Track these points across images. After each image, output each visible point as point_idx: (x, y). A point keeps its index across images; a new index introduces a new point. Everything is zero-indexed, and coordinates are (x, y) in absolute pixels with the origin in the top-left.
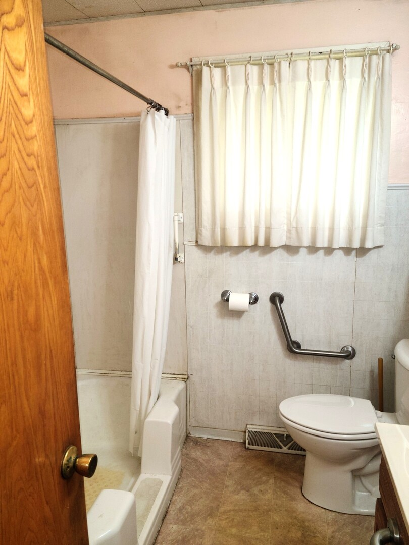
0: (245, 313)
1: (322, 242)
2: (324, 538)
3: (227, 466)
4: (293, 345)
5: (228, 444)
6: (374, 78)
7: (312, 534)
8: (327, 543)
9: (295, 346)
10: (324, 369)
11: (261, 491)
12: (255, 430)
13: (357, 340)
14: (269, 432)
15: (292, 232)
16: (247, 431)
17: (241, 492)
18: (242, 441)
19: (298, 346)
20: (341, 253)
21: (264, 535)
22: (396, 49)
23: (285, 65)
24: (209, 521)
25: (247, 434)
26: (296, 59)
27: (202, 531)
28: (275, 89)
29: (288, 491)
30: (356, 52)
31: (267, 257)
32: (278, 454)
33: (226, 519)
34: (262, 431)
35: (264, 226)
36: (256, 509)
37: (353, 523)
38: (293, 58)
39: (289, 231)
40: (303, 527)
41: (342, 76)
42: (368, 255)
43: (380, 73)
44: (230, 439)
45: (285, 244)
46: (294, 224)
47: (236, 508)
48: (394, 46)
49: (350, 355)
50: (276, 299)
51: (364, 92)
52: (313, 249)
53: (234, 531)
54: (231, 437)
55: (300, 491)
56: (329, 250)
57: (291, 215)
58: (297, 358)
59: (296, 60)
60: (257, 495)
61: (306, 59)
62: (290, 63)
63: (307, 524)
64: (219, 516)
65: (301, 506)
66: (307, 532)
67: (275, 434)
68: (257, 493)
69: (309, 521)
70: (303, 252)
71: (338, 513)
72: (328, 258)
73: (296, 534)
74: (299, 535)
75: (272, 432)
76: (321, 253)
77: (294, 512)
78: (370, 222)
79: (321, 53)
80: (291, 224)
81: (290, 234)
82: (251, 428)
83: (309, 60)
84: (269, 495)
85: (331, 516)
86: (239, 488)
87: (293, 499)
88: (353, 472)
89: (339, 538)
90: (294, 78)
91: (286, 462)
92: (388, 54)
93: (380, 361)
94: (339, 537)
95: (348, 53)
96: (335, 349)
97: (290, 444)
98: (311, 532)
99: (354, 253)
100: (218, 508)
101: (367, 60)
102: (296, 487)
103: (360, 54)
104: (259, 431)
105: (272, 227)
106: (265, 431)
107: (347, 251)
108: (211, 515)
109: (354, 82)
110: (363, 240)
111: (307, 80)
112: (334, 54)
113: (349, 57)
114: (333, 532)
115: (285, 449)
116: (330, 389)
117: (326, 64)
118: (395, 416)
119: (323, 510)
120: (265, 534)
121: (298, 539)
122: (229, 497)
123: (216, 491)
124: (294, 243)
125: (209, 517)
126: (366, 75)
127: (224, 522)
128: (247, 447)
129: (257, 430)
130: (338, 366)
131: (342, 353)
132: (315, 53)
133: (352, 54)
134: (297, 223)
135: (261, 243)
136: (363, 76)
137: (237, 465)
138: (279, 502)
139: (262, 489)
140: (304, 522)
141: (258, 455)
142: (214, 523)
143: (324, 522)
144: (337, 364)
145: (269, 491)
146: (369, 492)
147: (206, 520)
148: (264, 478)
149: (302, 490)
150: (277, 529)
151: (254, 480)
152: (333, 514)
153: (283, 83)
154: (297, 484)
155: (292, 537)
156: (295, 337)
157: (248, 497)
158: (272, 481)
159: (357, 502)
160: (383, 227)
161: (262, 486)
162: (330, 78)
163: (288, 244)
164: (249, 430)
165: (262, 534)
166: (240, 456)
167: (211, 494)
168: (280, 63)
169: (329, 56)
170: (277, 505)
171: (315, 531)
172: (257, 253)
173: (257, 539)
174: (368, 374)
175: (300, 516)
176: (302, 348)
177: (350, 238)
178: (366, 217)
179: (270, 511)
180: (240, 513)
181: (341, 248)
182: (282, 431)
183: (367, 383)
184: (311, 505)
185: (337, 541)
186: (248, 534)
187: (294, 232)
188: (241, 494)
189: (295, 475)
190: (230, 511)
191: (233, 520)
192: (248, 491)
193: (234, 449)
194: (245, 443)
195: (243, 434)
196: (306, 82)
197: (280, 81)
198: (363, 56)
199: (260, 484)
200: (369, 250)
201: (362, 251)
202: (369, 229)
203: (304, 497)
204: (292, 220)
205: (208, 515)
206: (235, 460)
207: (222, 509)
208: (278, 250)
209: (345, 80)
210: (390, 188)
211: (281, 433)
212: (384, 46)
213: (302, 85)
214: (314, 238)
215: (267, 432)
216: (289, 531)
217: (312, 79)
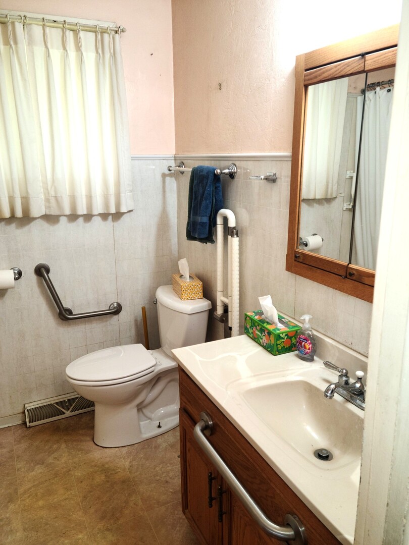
0: (9, 291)
1: (82, 210)
2: (124, 470)
3: (12, 451)
4: (66, 313)
5: (5, 431)
6: (107, 56)
7: (113, 472)
8: (128, 472)
9: (67, 313)
10: (96, 329)
11: (56, 458)
12: (35, 407)
13: (122, 296)
14: (49, 403)
15: (51, 201)
16: (26, 411)
17: (36, 467)
18: (20, 422)
19: (70, 312)
20: (99, 218)
21: (71, 494)
22: (123, 31)
23: (19, 27)
24: (12, 506)
25: (27, 413)
26: (30, 22)
27: (7, 518)
28: (11, 50)
29: (82, 447)
30: (87, 27)
31: (26, 228)
32: (61, 420)
33: (29, 497)
34: (42, 405)
35: (20, 196)
36: (56, 475)
37: (143, 448)
38: (27, 21)
39: (47, 200)
40: (104, 470)
41: (78, 48)
42: (122, 219)
43: (112, 51)
44: (7, 426)
45: (44, 213)
46: (53, 193)
47: (36, 483)
48: (122, 28)
49: (117, 310)
50: (41, 271)
51: (101, 67)
52: (73, 217)
53: (41, 503)
54: (8, 424)
55: (93, 443)
56: (88, 217)
57: (47, 184)
58: (70, 325)
59: (30, 24)
60: (53, 463)
61: (41, 25)
62: (24, 26)
63: (106, 466)
64: (20, 498)
65: (97, 455)
66: (108, 472)
67: (57, 403)
68: (53, 461)
69: (107, 463)
70: (63, 220)
71: (130, 445)
72: (88, 225)
73: (100, 478)
74: (103, 477)
75: (52, 402)
76: (81, 220)
77: (93, 461)
78: (122, 189)
79: (55, 21)
80: (48, 193)
81: (50, 203)
82: (29, 406)
83: (44, 26)
84: (65, 458)
85: (124, 450)
86: (32, 465)
87: (88, 452)
88: (138, 406)
89: (137, 465)
90: (31, 42)
91: (72, 425)
92: (117, 34)
93: (144, 309)
94: (136, 463)
95: (81, 26)
96: (104, 307)
97: (71, 408)
98: (112, 471)
99: (110, 217)
100: (16, 491)
101: (99, 37)
102: (89, 441)
103: (93, 30)
104: (38, 406)
105: (30, 197)
106: (45, 404)
107: (104, 216)
108: (11, 501)
109: (90, 56)
110: (118, 205)
111: (44, 46)
112: (68, 25)
113: (82, 30)
114: (130, 462)
115: (68, 413)
116: (103, 345)
117: (61, 33)
118: (163, 350)
119: (117, 449)
120: (71, 492)
121: (103, 481)
122: (24, 477)
123: (9, 478)
124: (54, 211)
125: (9, 504)
126: (100, 51)
127: (28, 500)
128: (28, 426)
129: (37, 406)
130: (108, 322)
131: (112, 310)
132: (49, 20)
133: (87, 28)
134: (55, 192)
135: (19, 213)
136: (97, 52)
137: (24, 445)
138: (76, 460)
139: (56, 456)
140: (103, 465)
141: (42, 430)
142: (17, 506)
143: (121, 457)
144: (107, 321)
145: (64, 455)
146: (150, 419)
147: (8, 508)
148: (55, 446)
149: (94, 442)
150: (82, 482)
151: (45, 452)
152: (126, 448)
153: (19, 45)
154: (88, 438)
155: (97, 482)
156: (66, 304)
157: (45, 469)
158: (63, 446)
159: (143, 430)
160: (131, 193)
161: (55, 454)
162: (68, 48)
163: (48, 213)
164: (28, 408)
165: (69, 493)
166: (23, 436)
167: (5, 483)
168: (13, 23)
169: (63, 26)
170: (75, 463)
171: (115, 468)
172: (13, 225)
173: (65, 499)
174: (133, 323)
175: (99, 462)
176: (73, 314)
177: (107, 204)
178: (118, 184)
179: (70, 470)
180: (41, 486)
181: (100, 215)
182: (62, 398)
183: (133, 332)
184: (105, 449)
185: (135, 467)
186: (56, 500)
187: (53, 201)
188: (36, 470)
189: (84, 431)
190: (30, 488)
191: (36, 495)
192: (43, 464)
193: (14, 433)
194: (25, 423)
195: (21, 415)
196: (44, 49)
197: (16, 43)
198: (96, 32)
199: (53, 453)
200: (124, 213)
201: (118, 215)
202: (122, 195)
203: (98, 445)
204: (49, 189)
205: (9, 502)
206: (19, 442)
207: (21, 491)
208: (37, 220)
209: (82, 53)
210: (133, 159)
211: (62, 400)
212: (112, 26)
213: (39, 50)
214: (74, 206)
215: (47, 404)
216: (93, 479)
217: (49, 46)
